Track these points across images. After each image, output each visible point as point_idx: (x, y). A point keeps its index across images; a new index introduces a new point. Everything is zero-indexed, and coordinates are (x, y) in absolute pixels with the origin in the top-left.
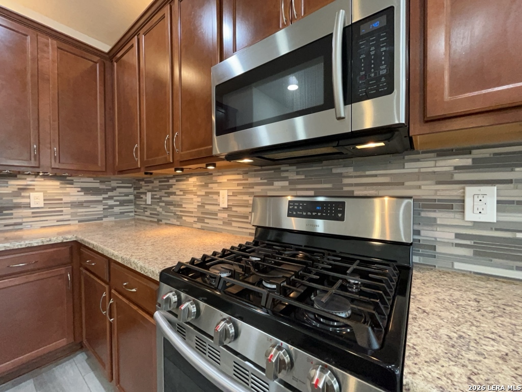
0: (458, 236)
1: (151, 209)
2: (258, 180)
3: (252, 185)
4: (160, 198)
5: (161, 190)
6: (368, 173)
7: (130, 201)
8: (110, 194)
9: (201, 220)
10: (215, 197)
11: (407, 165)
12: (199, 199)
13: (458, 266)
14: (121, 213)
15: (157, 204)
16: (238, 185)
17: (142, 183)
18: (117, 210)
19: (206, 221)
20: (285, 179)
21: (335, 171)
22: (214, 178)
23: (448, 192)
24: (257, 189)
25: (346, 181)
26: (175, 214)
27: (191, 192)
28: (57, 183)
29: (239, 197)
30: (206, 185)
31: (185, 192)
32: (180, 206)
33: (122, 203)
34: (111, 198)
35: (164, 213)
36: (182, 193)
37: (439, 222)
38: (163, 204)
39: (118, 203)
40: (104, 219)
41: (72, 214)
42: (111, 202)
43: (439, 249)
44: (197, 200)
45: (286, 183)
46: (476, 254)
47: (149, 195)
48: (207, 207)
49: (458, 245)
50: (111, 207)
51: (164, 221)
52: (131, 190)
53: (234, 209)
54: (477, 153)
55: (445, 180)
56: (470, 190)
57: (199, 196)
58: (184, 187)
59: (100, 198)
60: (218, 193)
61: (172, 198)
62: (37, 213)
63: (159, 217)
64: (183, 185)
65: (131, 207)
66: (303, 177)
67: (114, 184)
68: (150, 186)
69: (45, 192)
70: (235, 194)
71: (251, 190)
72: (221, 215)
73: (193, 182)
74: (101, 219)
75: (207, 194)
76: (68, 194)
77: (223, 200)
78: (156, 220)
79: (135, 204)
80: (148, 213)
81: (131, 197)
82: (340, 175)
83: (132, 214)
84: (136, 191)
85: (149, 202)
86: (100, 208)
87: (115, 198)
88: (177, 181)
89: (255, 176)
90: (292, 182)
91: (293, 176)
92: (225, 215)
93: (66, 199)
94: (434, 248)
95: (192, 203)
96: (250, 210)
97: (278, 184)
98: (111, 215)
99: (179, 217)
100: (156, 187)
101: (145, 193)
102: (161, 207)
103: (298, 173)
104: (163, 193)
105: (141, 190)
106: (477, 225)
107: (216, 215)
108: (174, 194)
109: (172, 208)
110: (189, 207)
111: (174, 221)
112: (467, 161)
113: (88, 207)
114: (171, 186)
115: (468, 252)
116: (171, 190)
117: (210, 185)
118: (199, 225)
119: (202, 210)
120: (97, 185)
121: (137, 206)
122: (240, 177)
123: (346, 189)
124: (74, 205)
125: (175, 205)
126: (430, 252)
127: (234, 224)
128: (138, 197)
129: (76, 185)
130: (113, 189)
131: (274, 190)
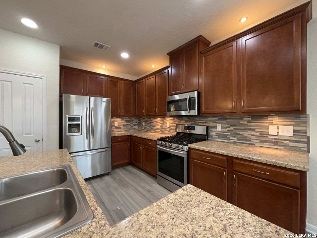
0: (216, 134)
1: (144, 127)
2: (177, 120)
3: (176, 121)
4: (148, 124)
5: (148, 121)
6: (201, 120)
7: (137, 125)
8: (132, 122)
9: (161, 131)
10: (166, 124)
11: (208, 119)
12: (161, 125)
13: (216, 140)
14: (135, 128)
15: (147, 126)
16: (172, 121)
17: (142, 119)
18: (134, 127)
19: (163, 131)
20: (184, 120)
21: (195, 119)
22: (166, 119)
23: (214, 125)
24: (177, 122)
25: (197, 121)
26: (153, 129)
27: (158, 122)
28: (120, 119)
29: (172, 124)
30: (163, 121)
31: (156, 122)
32: (155, 126)
33: (135, 125)
34: (132, 123)
35: (149, 128)
36: (155, 122)
37: (213, 131)
38: (149, 126)
39: (134, 125)
40: (131, 130)
41: (124, 128)
42: (132, 125)
43: (213, 136)
44: (160, 125)
45: (184, 121)
46: (219, 137)
47: (144, 123)
48: (163, 127)
49: (216, 136)
50: (132, 126)
51: (149, 131)
52: (137, 121)
53: (171, 128)
54: (219, 117)
55: (214, 122)
56: (218, 124)
57: (161, 124)
58: (156, 121)
59: (129, 123)
60: (166, 123)
61: (152, 124)
62: (116, 128)
63: (148, 130)
64: (156, 120)
65: (137, 127)
66: (188, 120)
67: (133, 119)
68: (144, 120)
69: (118, 122)
70: (171, 123)
71: (176, 123)
72: (167, 129)
73: (159, 119)
74: (130, 130)
75: (163, 123)
76: (122, 122)
77: (168, 125)
78: (146, 131)
79: (139, 125)
80: (143, 129)
81: (137, 123)
82: (196, 120)
83: (137, 129)
84: (139, 121)
85: (144, 125)
86: (130, 126)
87: (133, 123)
88: (154, 119)
89: (177, 119)
90: (186, 121)
91: (186, 119)
92: (169, 129)
93: (122, 124)
94: (212, 136)
95: (159, 126)
96: (175, 128)
97: (182, 121)
98: (132, 129)
99: (155, 130)
100: (147, 120)
101: (142, 122)
102: (148, 127)
103: (187, 119)
104: (149, 122)
105: (141, 121)
106: (219, 131)
107: (166, 129)
108: (153, 123)
109: (152, 127)
110: (157, 127)
111: (153, 131)
112: (217, 119)
113: (127, 126)
114: (152, 120)
115: (217, 137)
116: (152, 121)
117: (164, 121)
118: (161, 132)
119: (162, 128)
120: (129, 119)
121: (139, 126)
122: (173, 119)
123: (197, 123)
124: (124, 125)
125: (153, 126)
126: (212, 137)
127: (171, 132)
128: (139, 123)
129: (125, 119)
130: (133, 121)
131: (181, 123)
